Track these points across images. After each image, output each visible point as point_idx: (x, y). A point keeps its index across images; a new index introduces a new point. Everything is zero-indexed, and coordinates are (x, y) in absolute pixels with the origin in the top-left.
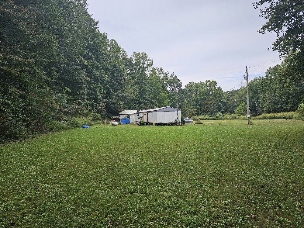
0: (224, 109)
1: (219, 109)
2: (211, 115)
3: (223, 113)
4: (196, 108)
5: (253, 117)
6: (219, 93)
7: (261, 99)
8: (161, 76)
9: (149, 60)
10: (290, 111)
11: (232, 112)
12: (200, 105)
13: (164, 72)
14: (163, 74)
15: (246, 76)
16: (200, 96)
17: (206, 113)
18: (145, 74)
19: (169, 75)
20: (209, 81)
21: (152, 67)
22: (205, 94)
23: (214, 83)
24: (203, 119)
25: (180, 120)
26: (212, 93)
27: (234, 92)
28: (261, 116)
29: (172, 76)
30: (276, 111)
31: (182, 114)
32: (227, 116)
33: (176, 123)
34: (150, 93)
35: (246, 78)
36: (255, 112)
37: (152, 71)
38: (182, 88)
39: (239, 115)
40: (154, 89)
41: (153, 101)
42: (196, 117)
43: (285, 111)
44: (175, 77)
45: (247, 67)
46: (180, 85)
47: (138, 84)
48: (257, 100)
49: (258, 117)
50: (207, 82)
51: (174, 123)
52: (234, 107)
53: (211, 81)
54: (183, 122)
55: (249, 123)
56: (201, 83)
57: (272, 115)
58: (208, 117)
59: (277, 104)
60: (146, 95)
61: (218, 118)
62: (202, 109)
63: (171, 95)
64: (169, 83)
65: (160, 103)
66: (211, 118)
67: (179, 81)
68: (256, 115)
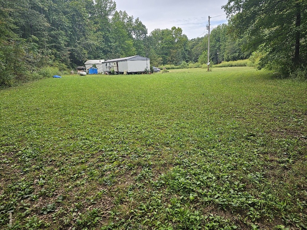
0: (188, 58)
1: (184, 58)
2: (176, 64)
3: (187, 61)
4: (162, 57)
5: (214, 66)
6: (184, 41)
7: (222, 47)
8: (126, 21)
9: (111, 2)
10: (245, 58)
11: (196, 61)
12: (166, 54)
13: (128, 17)
14: (127, 19)
15: (208, 25)
16: (166, 45)
17: (171, 62)
18: (107, 19)
19: (134, 21)
20: (175, 28)
21: (116, 10)
22: (171, 42)
23: (180, 30)
24: (169, 69)
25: (149, 69)
26: (177, 41)
27: (199, 39)
28: (221, 65)
29: (137, 20)
30: (235, 59)
31: (151, 63)
32: (191, 64)
33: (146, 71)
34: (114, 40)
35: (208, 28)
36: (216, 60)
37: (115, 15)
38: (148, 35)
39: (202, 64)
40: (119, 36)
41: (118, 49)
42: (162, 66)
43: (242, 58)
44: (141, 23)
45: (209, 17)
46: (145, 33)
47: (102, 30)
48: (219, 48)
49: (219, 65)
50: (174, 28)
51: (144, 72)
52: (198, 55)
53: (177, 28)
54: (152, 71)
55: (208, 70)
56: (167, 30)
57: (230, 62)
58: (173, 66)
59: (236, 52)
60: (111, 42)
61: (183, 67)
62: (168, 58)
63: (136, 44)
64: (134, 29)
65: (127, 53)
66: (176, 67)
67: (145, 27)
68: (217, 63)
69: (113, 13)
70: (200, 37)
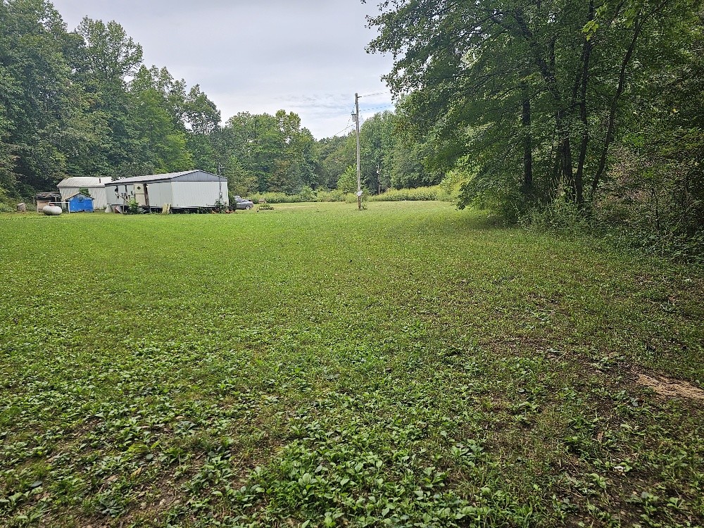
0: (316, 179)
1: (306, 178)
2: (289, 192)
3: (313, 187)
4: (257, 175)
5: (370, 197)
6: (305, 143)
7: (386, 160)
8: (167, 91)
9: (130, 45)
10: (434, 184)
11: (332, 186)
12: (266, 169)
13: (173, 81)
14: (170, 86)
15: (355, 113)
16: (264, 148)
17: (278, 186)
18: (119, 83)
19: (187, 91)
20: (284, 113)
21: (141, 64)
22: (275, 143)
23: (294, 119)
24: (273, 202)
25: (225, 200)
26: (291, 142)
27: (337, 140)
28: (384, 195)
29: (193, 92)
30: (412, 184)
31: (230, 188)
32: (322, 194)
33: (218, 207)
34: (138, 132)
35: (355, 116)
36: (374, 185)
37: (139, 75)
38: (222, 124)
39: (346, 193)
40: (149, 123)
41: (149, 153)
42: (257, 196)
43: (427, 184)
44: (203, 98)
45: (356, 95)
46: (216, 119)
47: (107, 107)
48: (379, 161)
49: (380, 196)
50: (281, 114)
51: (214, 209)
52: (336, 175)
53: (288, 113)
54: (233, 207)
55: (360, 207)
56: (266, 116)
57: (405, 192)
58: (282, 195)
59: (413, 171)
60: (129, 137)
61: (307, 199)
62: (271, 177)
63: (194, 142)
64: (186, 108)
65: (170, 162)
66: (290, 198)
67: (214, 107)
68: (377, 193)
69: (136, 69)
70: (340, 135)
